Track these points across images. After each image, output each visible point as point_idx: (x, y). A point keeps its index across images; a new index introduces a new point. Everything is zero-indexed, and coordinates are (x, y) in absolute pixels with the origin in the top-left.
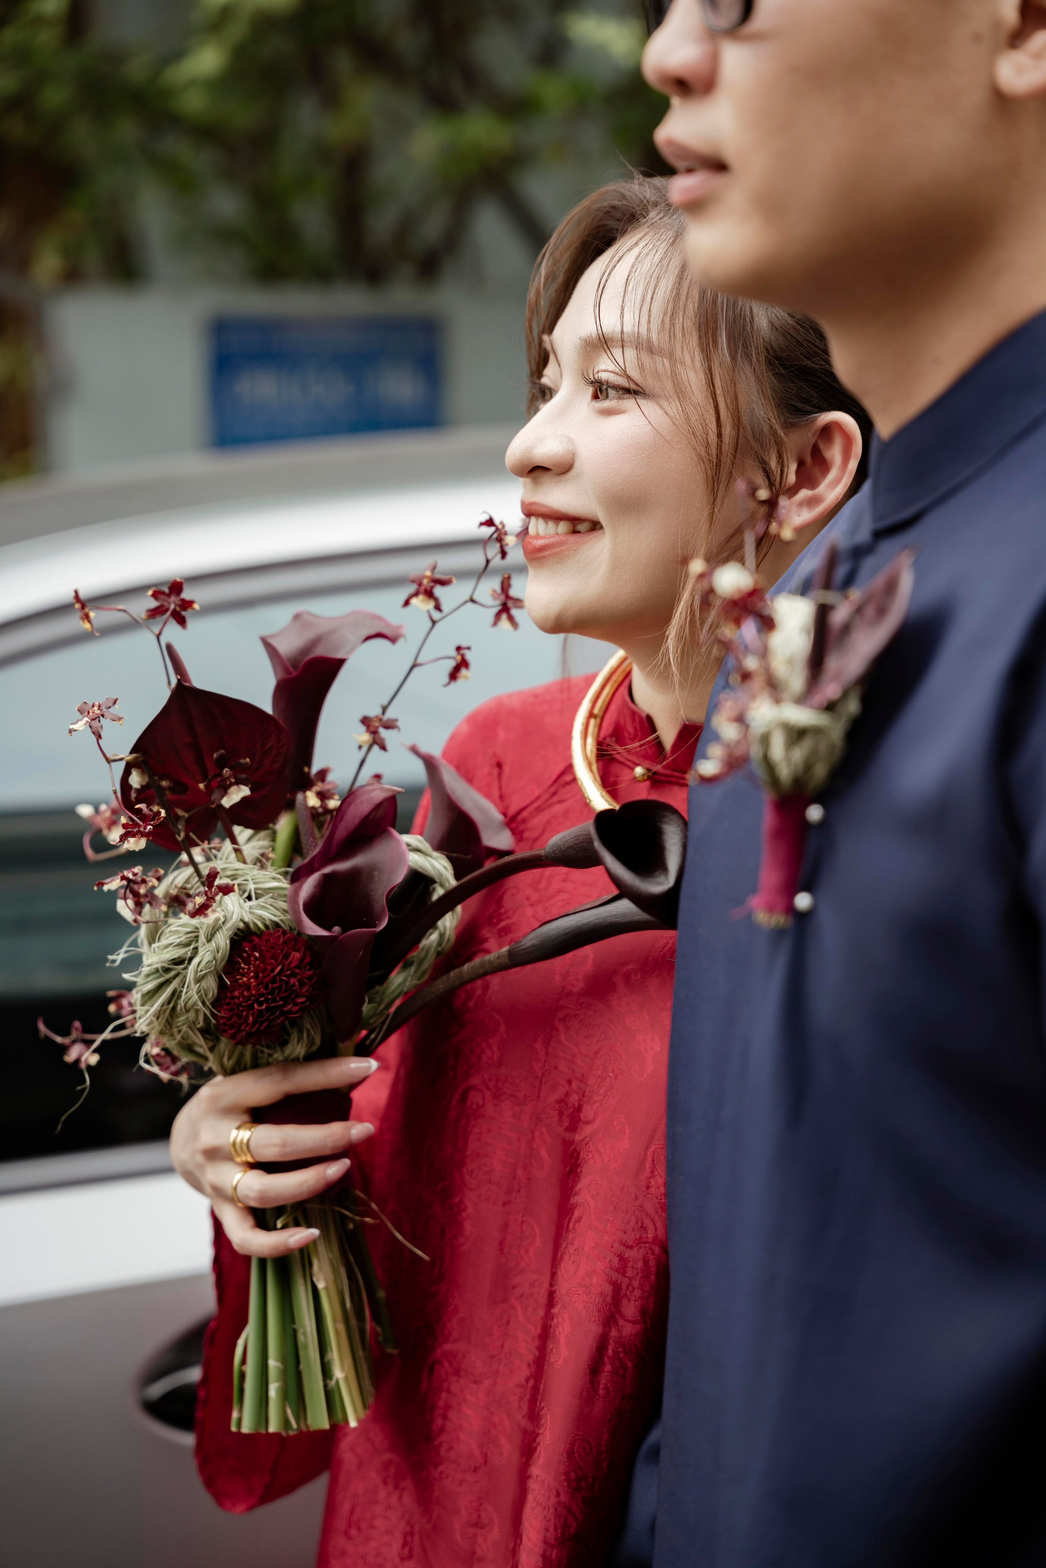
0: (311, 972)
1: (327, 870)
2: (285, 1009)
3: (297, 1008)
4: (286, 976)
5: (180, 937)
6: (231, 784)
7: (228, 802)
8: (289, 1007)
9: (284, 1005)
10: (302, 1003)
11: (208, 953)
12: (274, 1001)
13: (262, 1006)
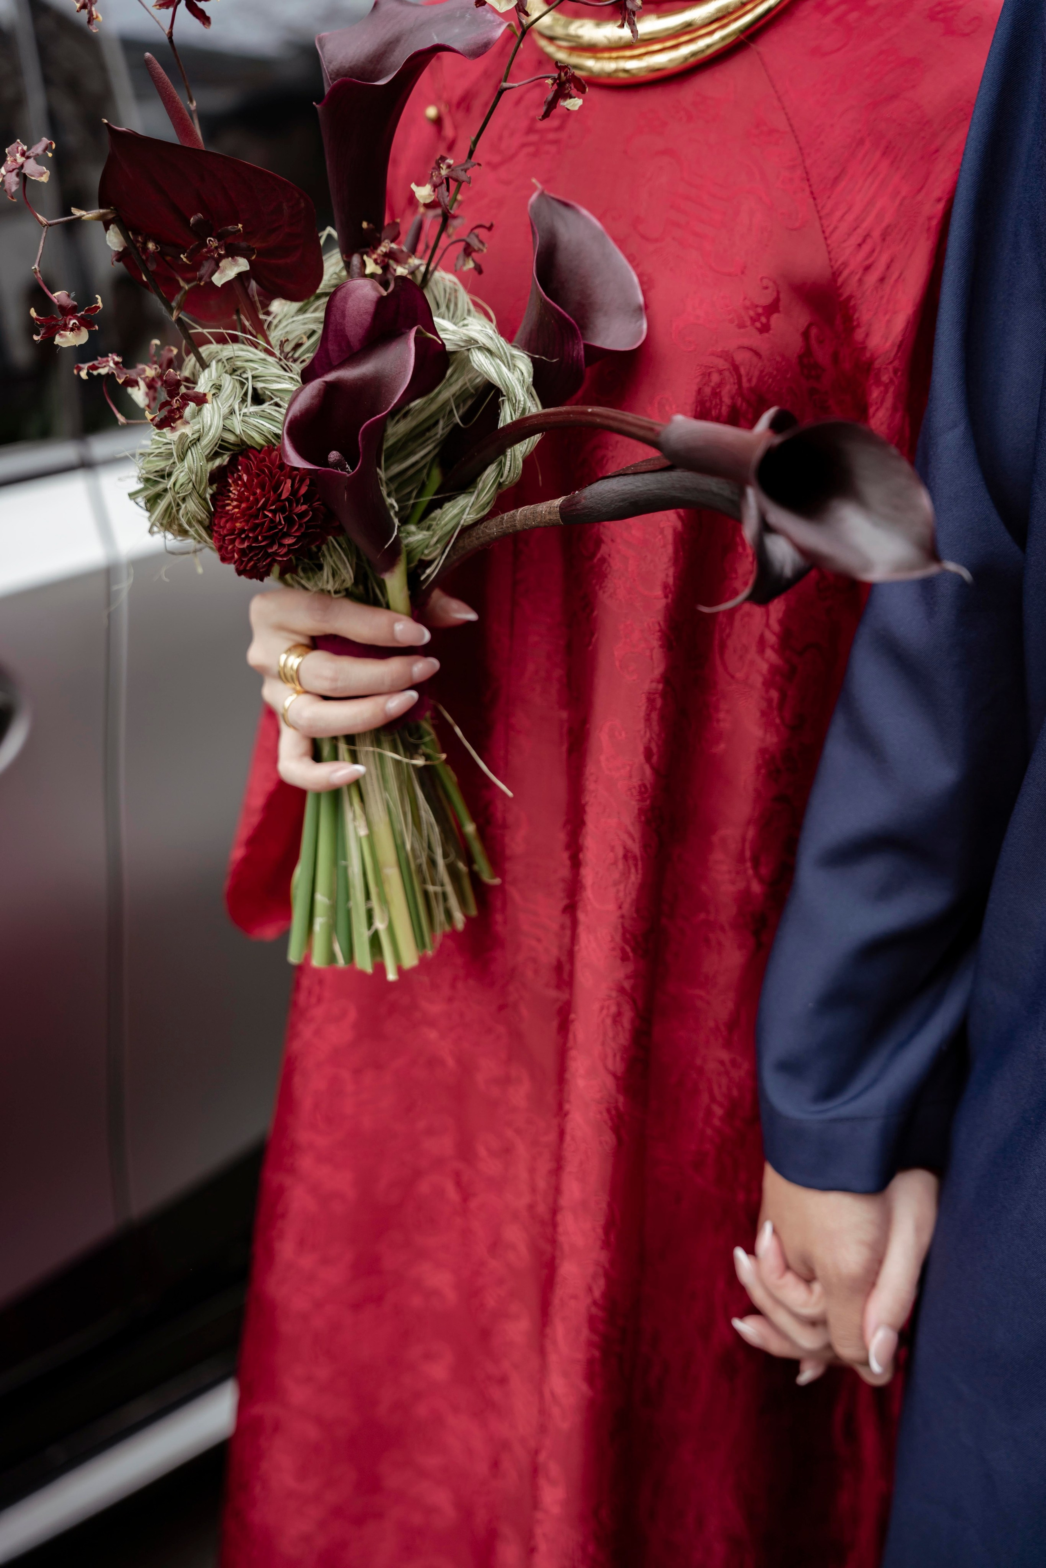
0: (304, 507)
1: (331, 377)
2: (270, 551)
3: (285, 550)
4: (270, 511)
5: (160, 448)
6: (221, 258)
7: (218, 280)
8: (275, 548)
9: (270, 545)
10: (289, 545)
11: (182, 474)
12: (256, 540)
13: (244, 543)
